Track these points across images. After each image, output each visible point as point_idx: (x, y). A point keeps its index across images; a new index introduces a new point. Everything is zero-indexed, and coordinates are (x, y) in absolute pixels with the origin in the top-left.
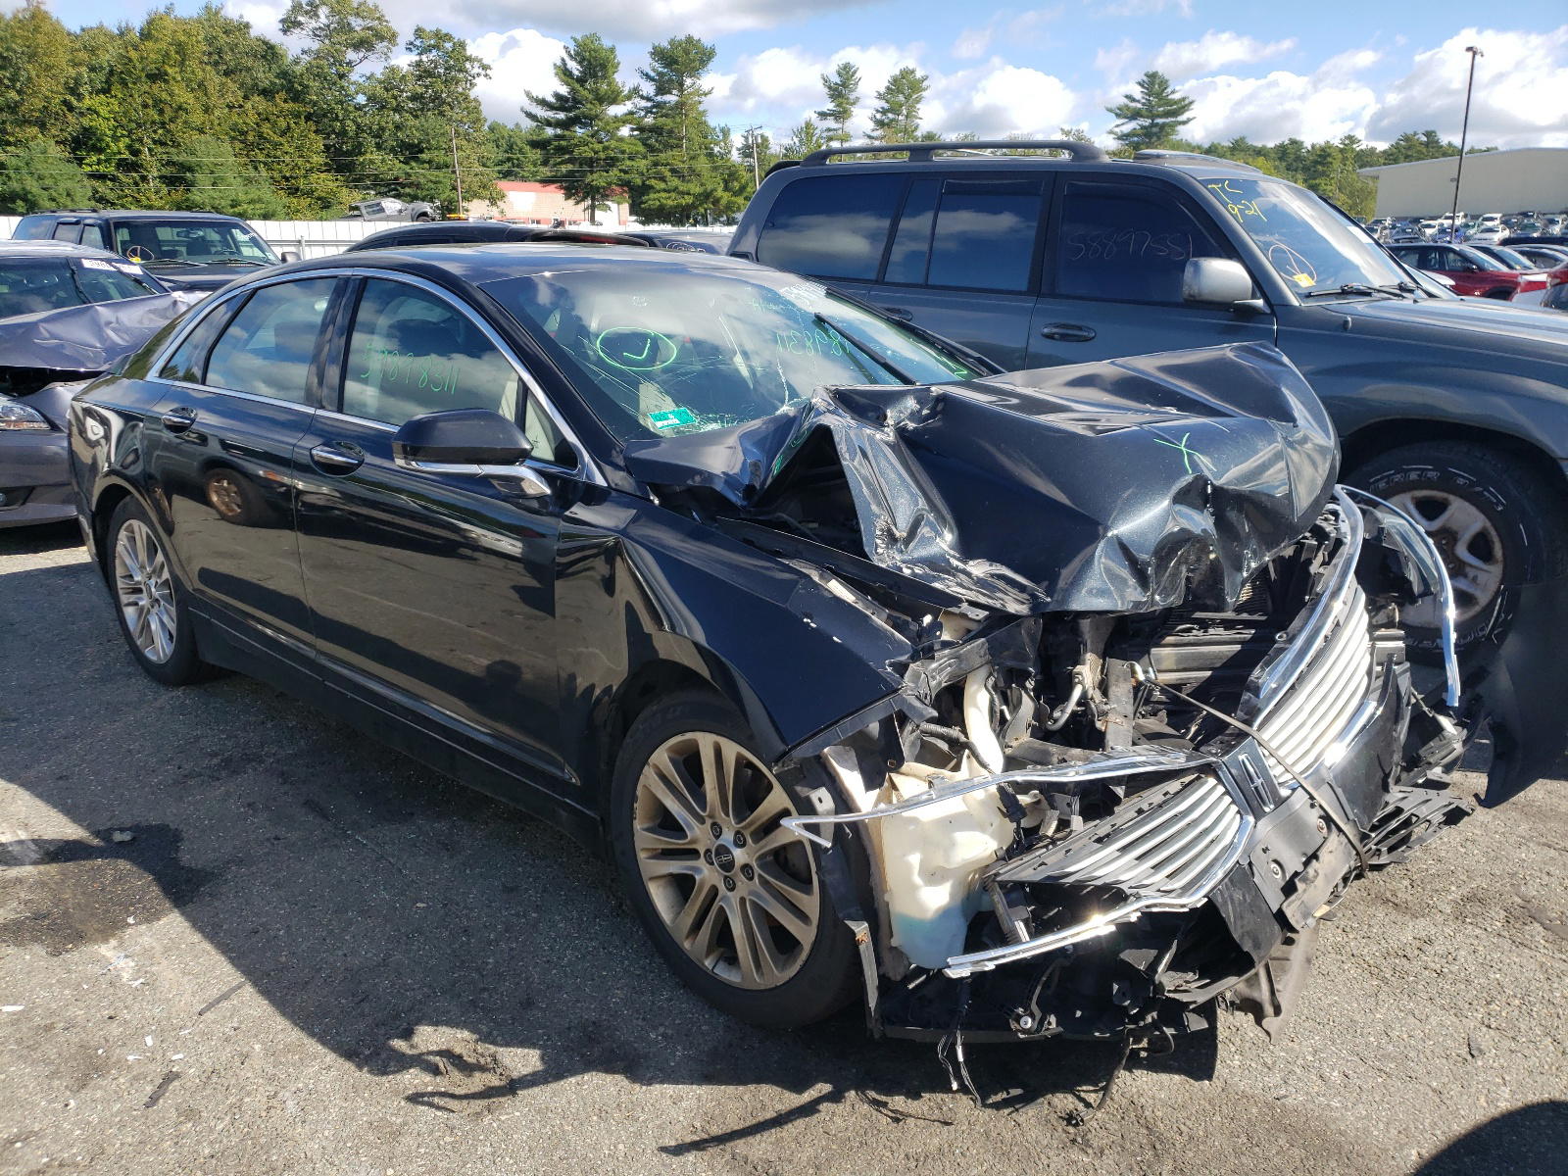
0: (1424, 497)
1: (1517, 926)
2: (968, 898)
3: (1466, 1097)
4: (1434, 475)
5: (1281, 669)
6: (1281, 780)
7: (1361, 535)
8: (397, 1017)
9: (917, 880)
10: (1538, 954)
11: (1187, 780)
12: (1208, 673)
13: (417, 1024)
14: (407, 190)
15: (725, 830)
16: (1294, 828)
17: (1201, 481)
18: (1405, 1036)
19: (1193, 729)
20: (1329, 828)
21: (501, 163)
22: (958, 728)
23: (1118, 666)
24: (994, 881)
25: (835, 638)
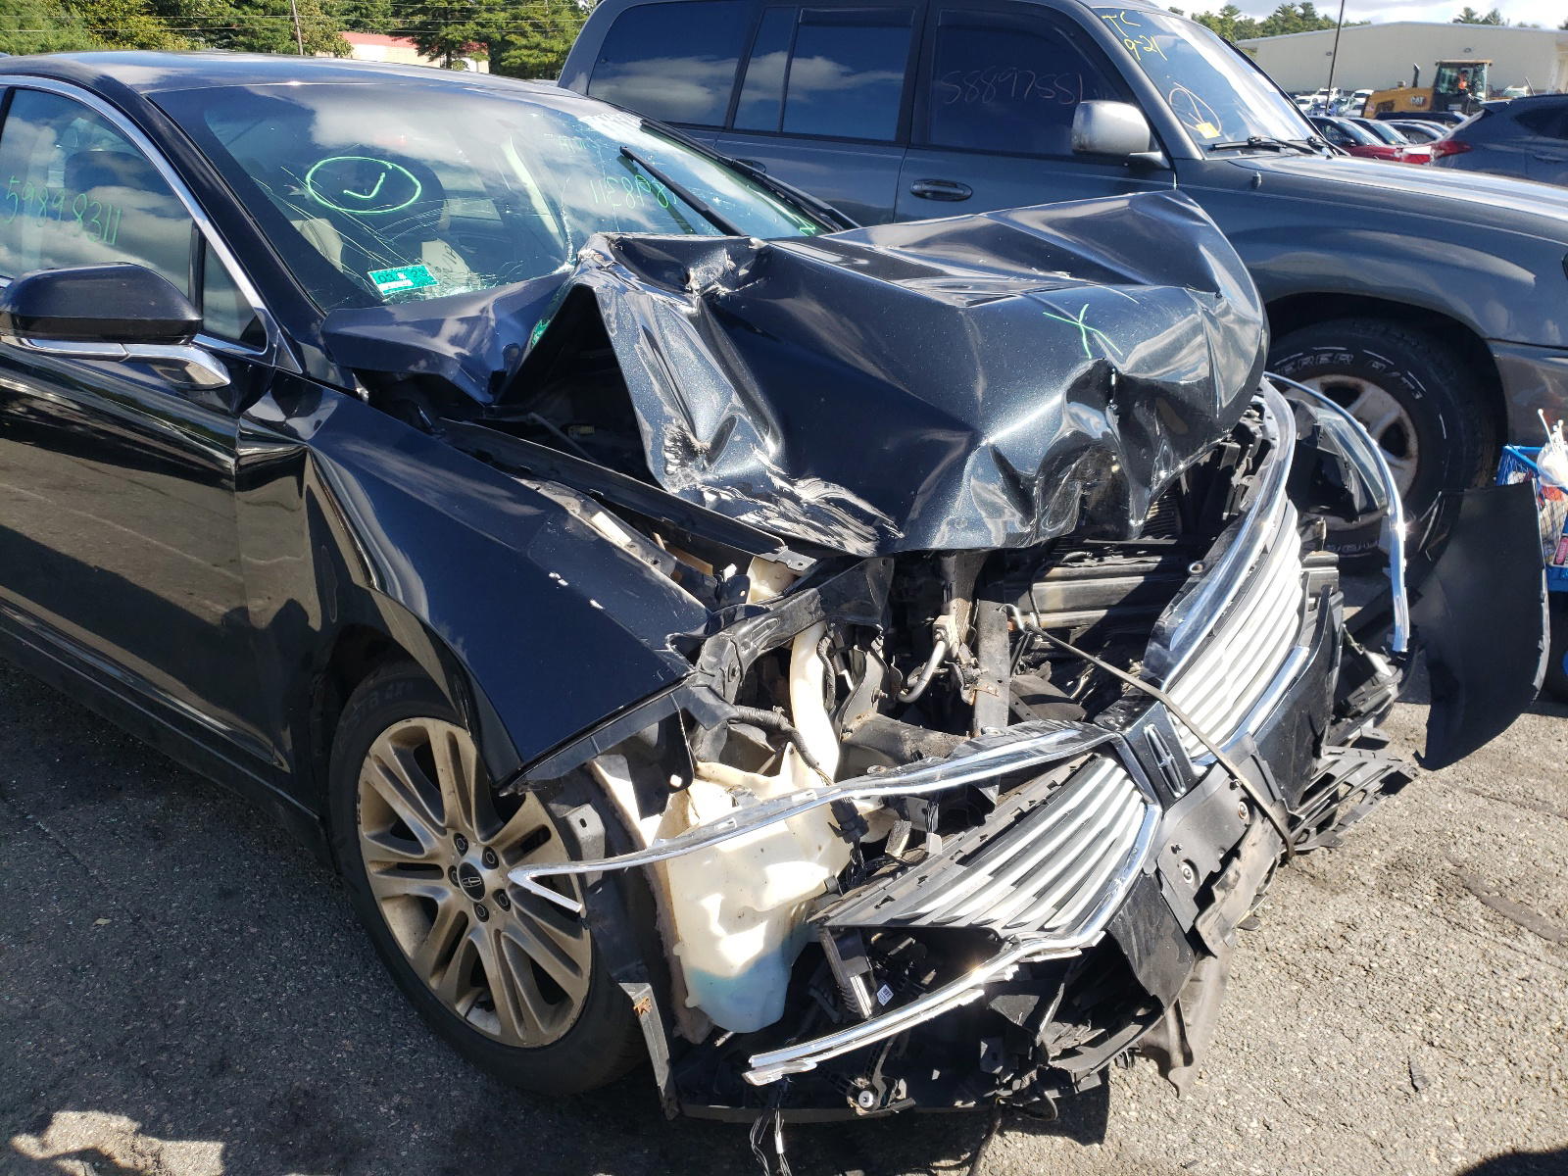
0: (1336, 383)
1: (1451, 900)
2: (791, 937)
3: (1412, 1151)
4: (1346, 357)
5: (1196, 611)
6: (1194, 754)
7: (1293, 437)
8: (33, 1098)
9: (716, 928)
10: (1477, 938)
11: (1077, 763)
12: (1103, 613)
13: (59, 1109)
14: (241, 38)
15: (472, 845)
16: (1211, 818)
17: (1104, 368)
18: (1334, 1063)
19: (1083, 681)
20: (1251, 812)
21: (348, 12)
22: (780, 710)
23: (991, 610)
24: (822, 926)
25: (594, 603)
